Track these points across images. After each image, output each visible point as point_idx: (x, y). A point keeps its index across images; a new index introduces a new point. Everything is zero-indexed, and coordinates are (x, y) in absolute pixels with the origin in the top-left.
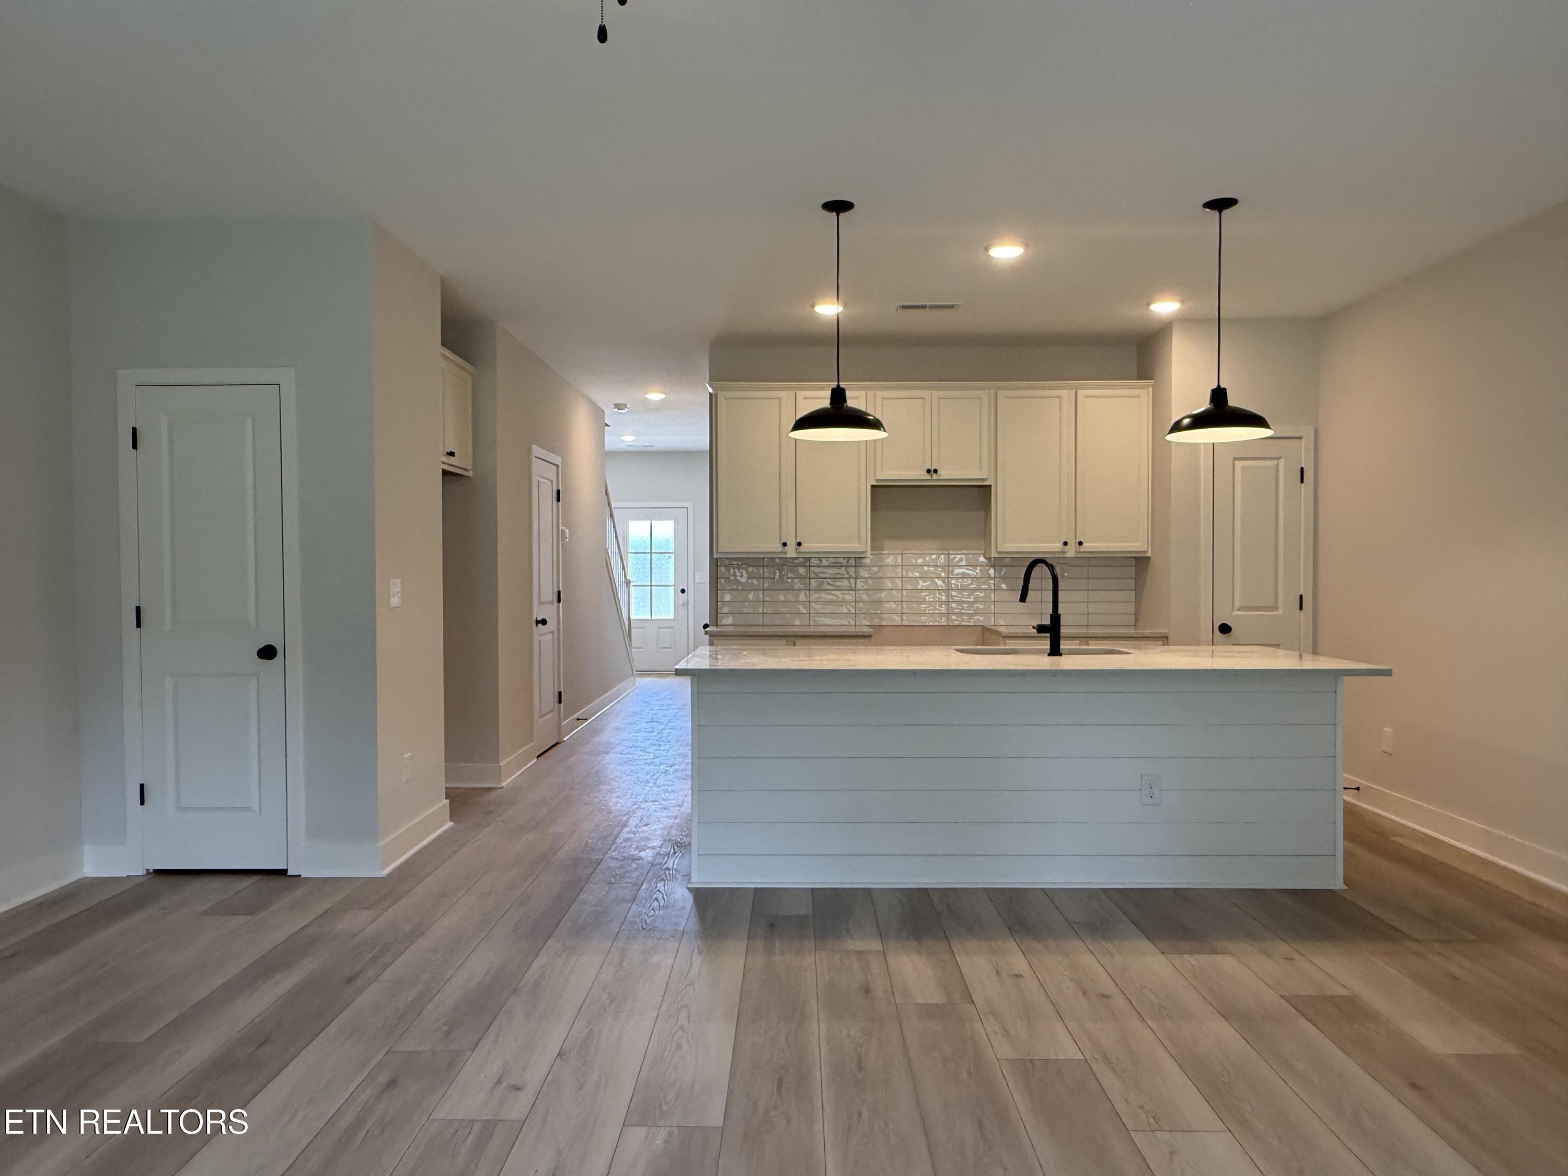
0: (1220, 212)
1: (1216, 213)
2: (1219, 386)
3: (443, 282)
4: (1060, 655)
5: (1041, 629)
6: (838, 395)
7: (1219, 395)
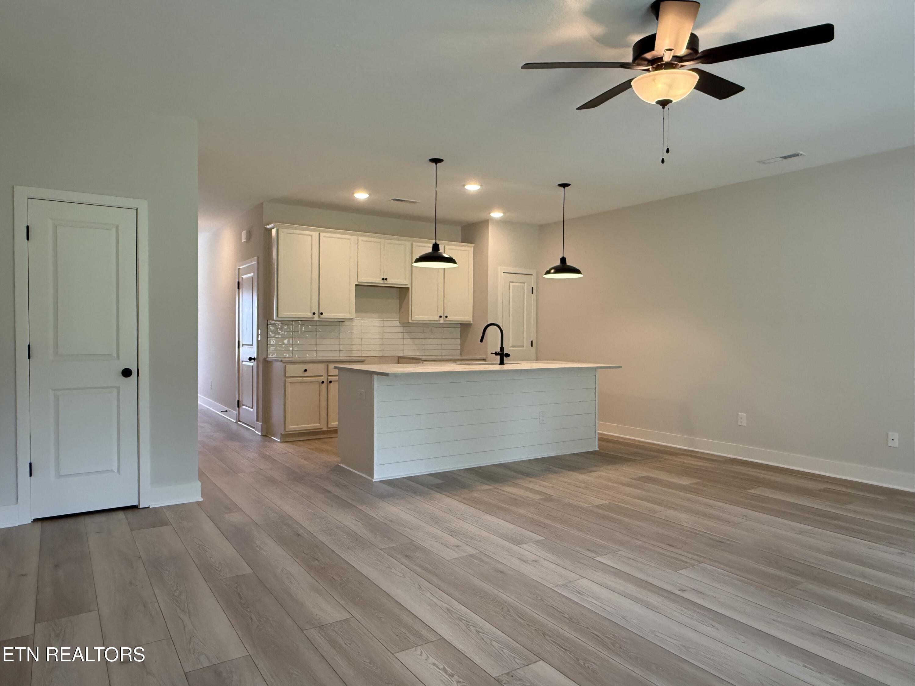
2: (563, 257)
4: (504, 364)
5: (496, 353)
6: (436, 247)
7: (563, 260)
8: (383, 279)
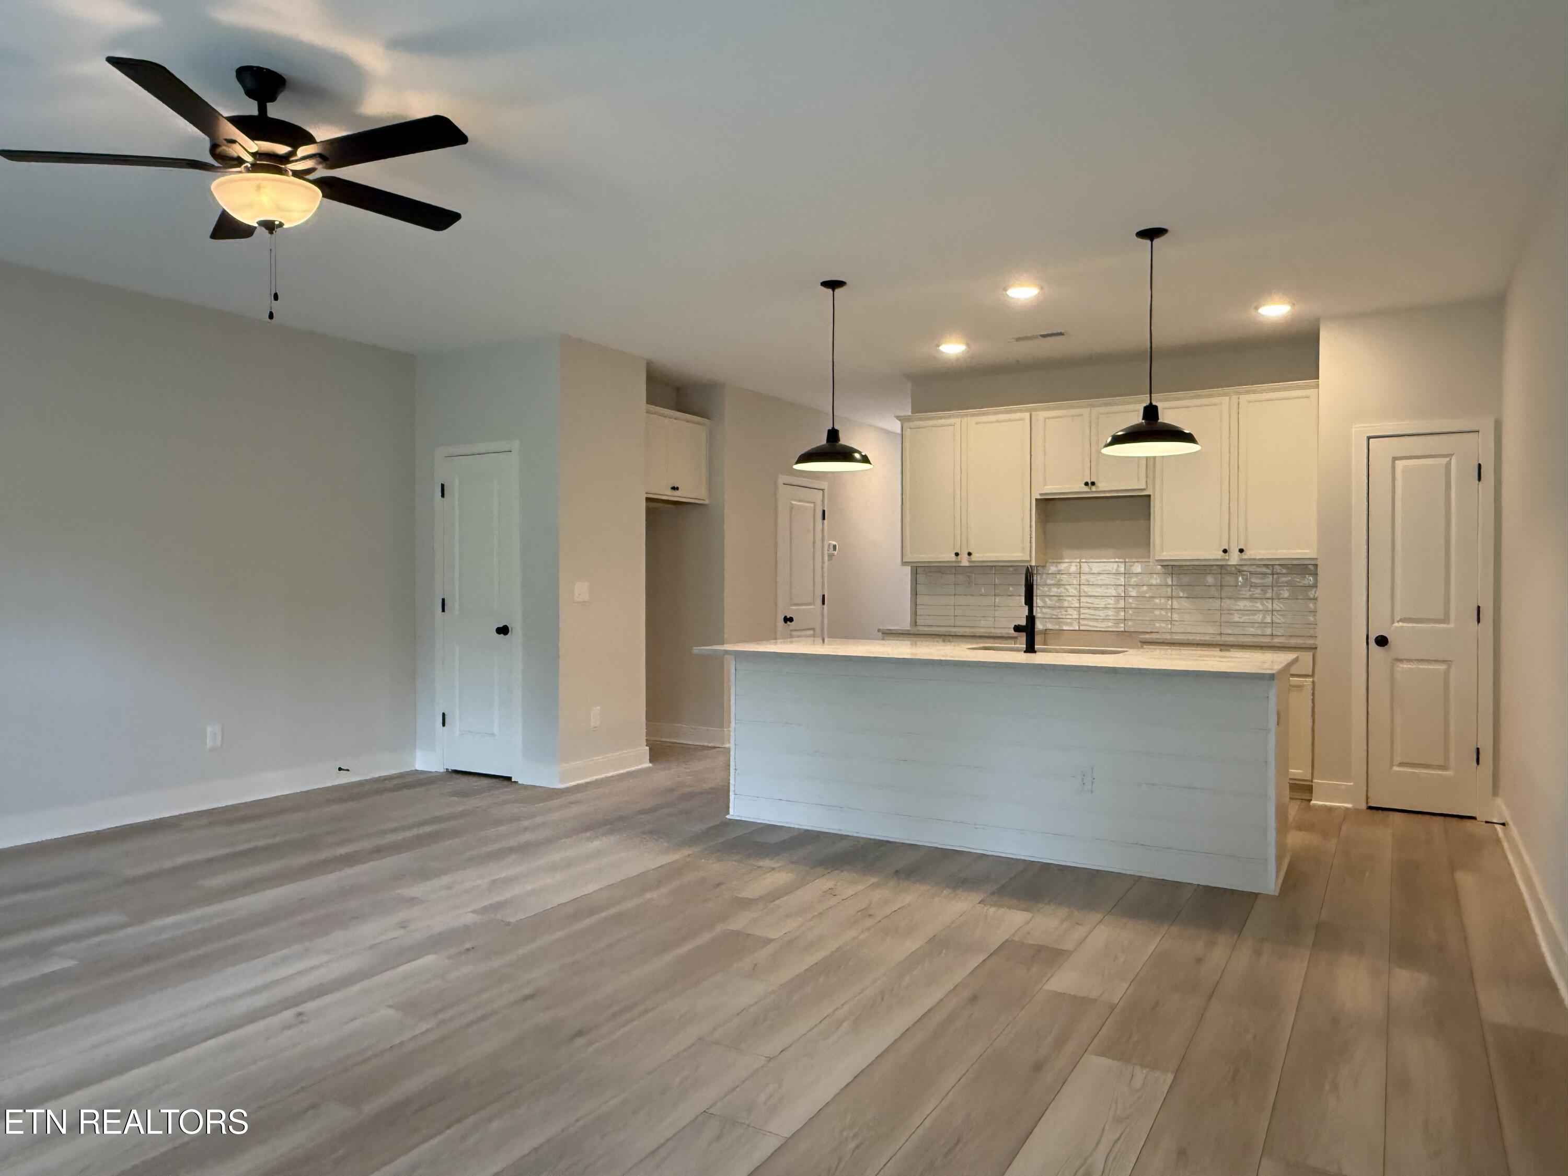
0: (1152, 241)
1: (1148, 242)
3: (647, 363)
4: (1035, 652)
5: (1018, 629)
7: (1151, 411)
8: (1086, 484)
